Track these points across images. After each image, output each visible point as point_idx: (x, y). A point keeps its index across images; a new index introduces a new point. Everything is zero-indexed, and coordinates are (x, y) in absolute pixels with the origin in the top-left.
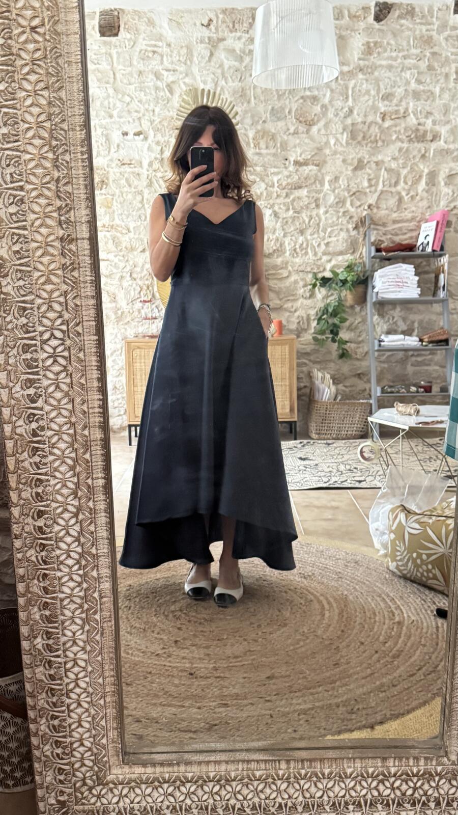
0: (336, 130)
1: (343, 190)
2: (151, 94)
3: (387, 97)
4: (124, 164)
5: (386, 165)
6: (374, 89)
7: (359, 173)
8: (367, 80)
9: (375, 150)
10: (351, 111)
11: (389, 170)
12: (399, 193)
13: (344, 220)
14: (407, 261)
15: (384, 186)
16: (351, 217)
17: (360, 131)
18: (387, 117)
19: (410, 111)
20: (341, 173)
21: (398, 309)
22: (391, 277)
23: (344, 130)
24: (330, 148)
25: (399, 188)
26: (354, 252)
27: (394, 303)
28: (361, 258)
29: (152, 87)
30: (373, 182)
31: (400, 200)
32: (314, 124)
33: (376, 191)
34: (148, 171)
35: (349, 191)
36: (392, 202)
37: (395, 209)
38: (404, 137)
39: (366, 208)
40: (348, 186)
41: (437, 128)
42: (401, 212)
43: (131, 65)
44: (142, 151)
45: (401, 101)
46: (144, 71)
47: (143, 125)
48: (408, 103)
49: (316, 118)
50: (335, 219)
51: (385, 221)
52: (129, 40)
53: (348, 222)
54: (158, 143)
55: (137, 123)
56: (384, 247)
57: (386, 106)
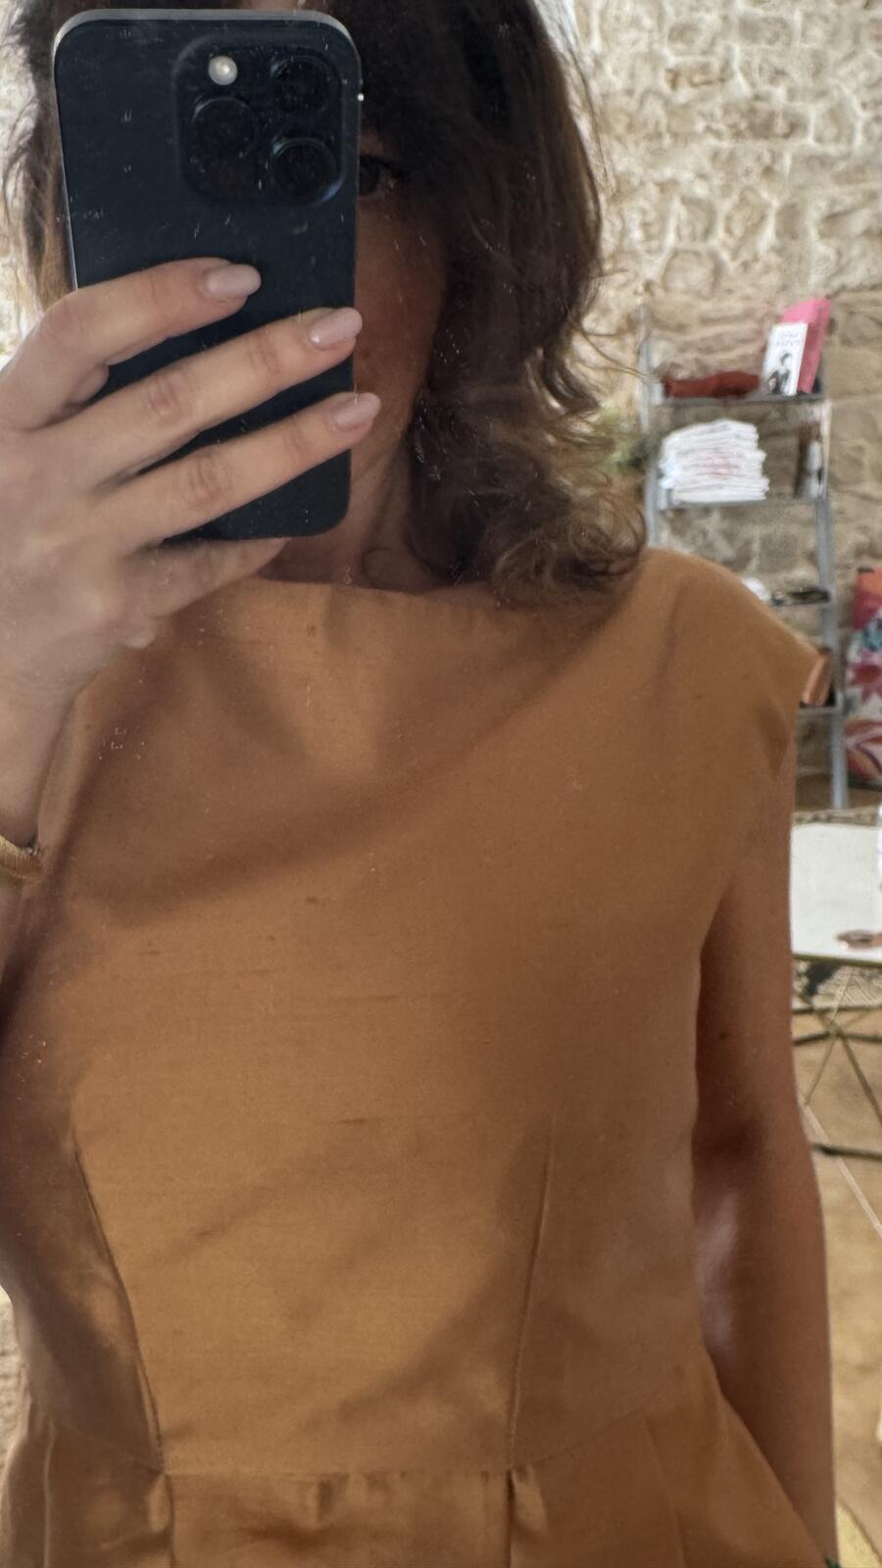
3: (682, 33)
5: (683, 190)
6: (650, 14)
9: (658, 156)
10: (598, 63)
11: (689, 202)
12: (714, 256)
14: (735, 410)
15: (679, 238)
16: (605, 312)
17: (622, 110)
18: (682, 80)
19: (736, 65)
21: (715, 517)
22: (704, 454)
25: (714, 242)
27: (706, 510)
28: (630, 405)
30: (654, 230)
31: (718, 271)
33: (660, 249)
36: (698, 275)
37: (706, 291)
38: (722, 127)
39: (641, 289)
41: (799, 106)
42: (720, 300)
45: (713, 43)
48: (729, 49)
56: (682, 382)
57: (679, 53)
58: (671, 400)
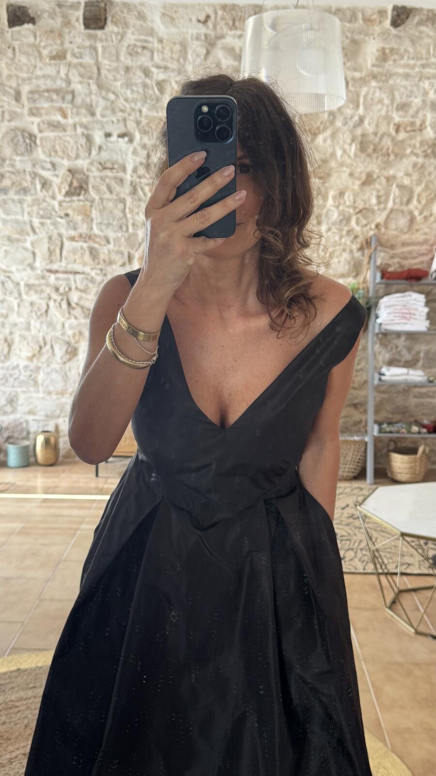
0: (344, 142)
1: (348, 207)
2: (138, 92)
3: (403, 107)
4: (105, 168)
5: (398, 181)
6: (388, 98)
7: (367, 188)
8: (380, 89)
9: (387, 164)
10: (361, 120)
11: (401, 187)
12: (411, 213)
13: (346, 240)
14: (415, 288)
15: (394, 203)
16: (356, 237)
17: (370, 142)
18: (402, 129)
19: (428, 123)
20: (347, 188)
21: (403, 339)
22: (398, 307)
23: (353, 140)
24: (336, 159)
25: (411, 207)
26: (357, 275)
27: (398, 334)
28: (365, 281)
29: (140, 86)
30: (382, 199)
31: (412, 220)
32: (319, 133)
33: (385, 208)
34: (132, 176)
35: (355, 208)
36: (403, 222)
37: (405, 230)
38: (419, 152)
39: (373, 226)
40: (355, 202)
42: (412, 234)
43: (118, 59)
44: (126, 155)
45: (417, 112)
46: (132, 67)
47: (129, 127)
48: (425, 116)
49: (322, 127)
50: (337, 238)
51: (393, 242)
52: (117, 34)
53: (352, 242)
54: (144, 146)
55: (122, 125)
56: (391, 273)
57: (401, 116)
58: (384, 281)
